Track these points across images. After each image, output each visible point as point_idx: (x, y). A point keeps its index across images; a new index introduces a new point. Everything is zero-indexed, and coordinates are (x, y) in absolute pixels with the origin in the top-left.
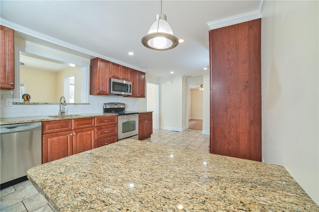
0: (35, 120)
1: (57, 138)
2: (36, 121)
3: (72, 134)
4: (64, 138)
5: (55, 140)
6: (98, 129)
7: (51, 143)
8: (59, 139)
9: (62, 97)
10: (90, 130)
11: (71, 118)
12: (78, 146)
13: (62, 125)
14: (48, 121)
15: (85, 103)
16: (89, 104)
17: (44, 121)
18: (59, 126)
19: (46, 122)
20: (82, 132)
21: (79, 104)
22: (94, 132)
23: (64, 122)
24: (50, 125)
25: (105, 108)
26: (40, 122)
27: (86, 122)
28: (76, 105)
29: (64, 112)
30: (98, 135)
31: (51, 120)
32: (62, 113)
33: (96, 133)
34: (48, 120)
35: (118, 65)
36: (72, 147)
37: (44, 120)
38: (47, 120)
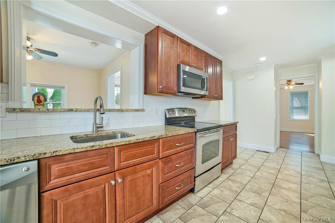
0: (19, 158)
1: (81, 195)
2: (23, 159)
3: (113, 182)
4: (97, 192)
5: (74, 201)
6: (165, 163)
7: (66, 210)
8: (86, 197)
9: (97, 98)
10: (150, 167)
11: (111, 145)
12: (127, 204)
13: (92, 163)
14: (56, 156)
15: (137, 108)
16: (143, 110)
17: (47, 156)
18: (86, 165)
19: (51, 159)
20: (135, 172)
21: (127, 110)
22: (158, 169)
23: (96, 156)
24: (63, 166)
25: (168, 117)
26: (34, 160)
27: (143, 149)
28: (122, 112)
29: (101, 126)
30: (165, 174)
31: (64, 153)
32: (99, 127)
33: (162, 171)
34: (57, 154)
35: (189, 45)
36: (114, 210)
37: (45, 154)
38: (54, 154)
